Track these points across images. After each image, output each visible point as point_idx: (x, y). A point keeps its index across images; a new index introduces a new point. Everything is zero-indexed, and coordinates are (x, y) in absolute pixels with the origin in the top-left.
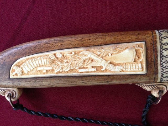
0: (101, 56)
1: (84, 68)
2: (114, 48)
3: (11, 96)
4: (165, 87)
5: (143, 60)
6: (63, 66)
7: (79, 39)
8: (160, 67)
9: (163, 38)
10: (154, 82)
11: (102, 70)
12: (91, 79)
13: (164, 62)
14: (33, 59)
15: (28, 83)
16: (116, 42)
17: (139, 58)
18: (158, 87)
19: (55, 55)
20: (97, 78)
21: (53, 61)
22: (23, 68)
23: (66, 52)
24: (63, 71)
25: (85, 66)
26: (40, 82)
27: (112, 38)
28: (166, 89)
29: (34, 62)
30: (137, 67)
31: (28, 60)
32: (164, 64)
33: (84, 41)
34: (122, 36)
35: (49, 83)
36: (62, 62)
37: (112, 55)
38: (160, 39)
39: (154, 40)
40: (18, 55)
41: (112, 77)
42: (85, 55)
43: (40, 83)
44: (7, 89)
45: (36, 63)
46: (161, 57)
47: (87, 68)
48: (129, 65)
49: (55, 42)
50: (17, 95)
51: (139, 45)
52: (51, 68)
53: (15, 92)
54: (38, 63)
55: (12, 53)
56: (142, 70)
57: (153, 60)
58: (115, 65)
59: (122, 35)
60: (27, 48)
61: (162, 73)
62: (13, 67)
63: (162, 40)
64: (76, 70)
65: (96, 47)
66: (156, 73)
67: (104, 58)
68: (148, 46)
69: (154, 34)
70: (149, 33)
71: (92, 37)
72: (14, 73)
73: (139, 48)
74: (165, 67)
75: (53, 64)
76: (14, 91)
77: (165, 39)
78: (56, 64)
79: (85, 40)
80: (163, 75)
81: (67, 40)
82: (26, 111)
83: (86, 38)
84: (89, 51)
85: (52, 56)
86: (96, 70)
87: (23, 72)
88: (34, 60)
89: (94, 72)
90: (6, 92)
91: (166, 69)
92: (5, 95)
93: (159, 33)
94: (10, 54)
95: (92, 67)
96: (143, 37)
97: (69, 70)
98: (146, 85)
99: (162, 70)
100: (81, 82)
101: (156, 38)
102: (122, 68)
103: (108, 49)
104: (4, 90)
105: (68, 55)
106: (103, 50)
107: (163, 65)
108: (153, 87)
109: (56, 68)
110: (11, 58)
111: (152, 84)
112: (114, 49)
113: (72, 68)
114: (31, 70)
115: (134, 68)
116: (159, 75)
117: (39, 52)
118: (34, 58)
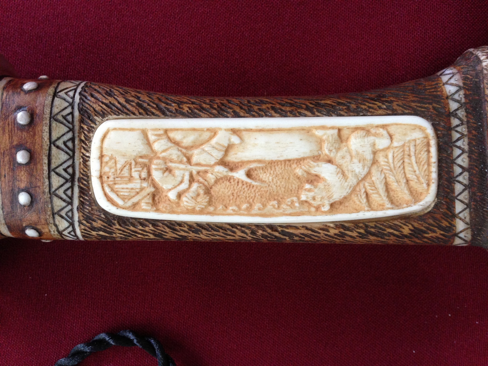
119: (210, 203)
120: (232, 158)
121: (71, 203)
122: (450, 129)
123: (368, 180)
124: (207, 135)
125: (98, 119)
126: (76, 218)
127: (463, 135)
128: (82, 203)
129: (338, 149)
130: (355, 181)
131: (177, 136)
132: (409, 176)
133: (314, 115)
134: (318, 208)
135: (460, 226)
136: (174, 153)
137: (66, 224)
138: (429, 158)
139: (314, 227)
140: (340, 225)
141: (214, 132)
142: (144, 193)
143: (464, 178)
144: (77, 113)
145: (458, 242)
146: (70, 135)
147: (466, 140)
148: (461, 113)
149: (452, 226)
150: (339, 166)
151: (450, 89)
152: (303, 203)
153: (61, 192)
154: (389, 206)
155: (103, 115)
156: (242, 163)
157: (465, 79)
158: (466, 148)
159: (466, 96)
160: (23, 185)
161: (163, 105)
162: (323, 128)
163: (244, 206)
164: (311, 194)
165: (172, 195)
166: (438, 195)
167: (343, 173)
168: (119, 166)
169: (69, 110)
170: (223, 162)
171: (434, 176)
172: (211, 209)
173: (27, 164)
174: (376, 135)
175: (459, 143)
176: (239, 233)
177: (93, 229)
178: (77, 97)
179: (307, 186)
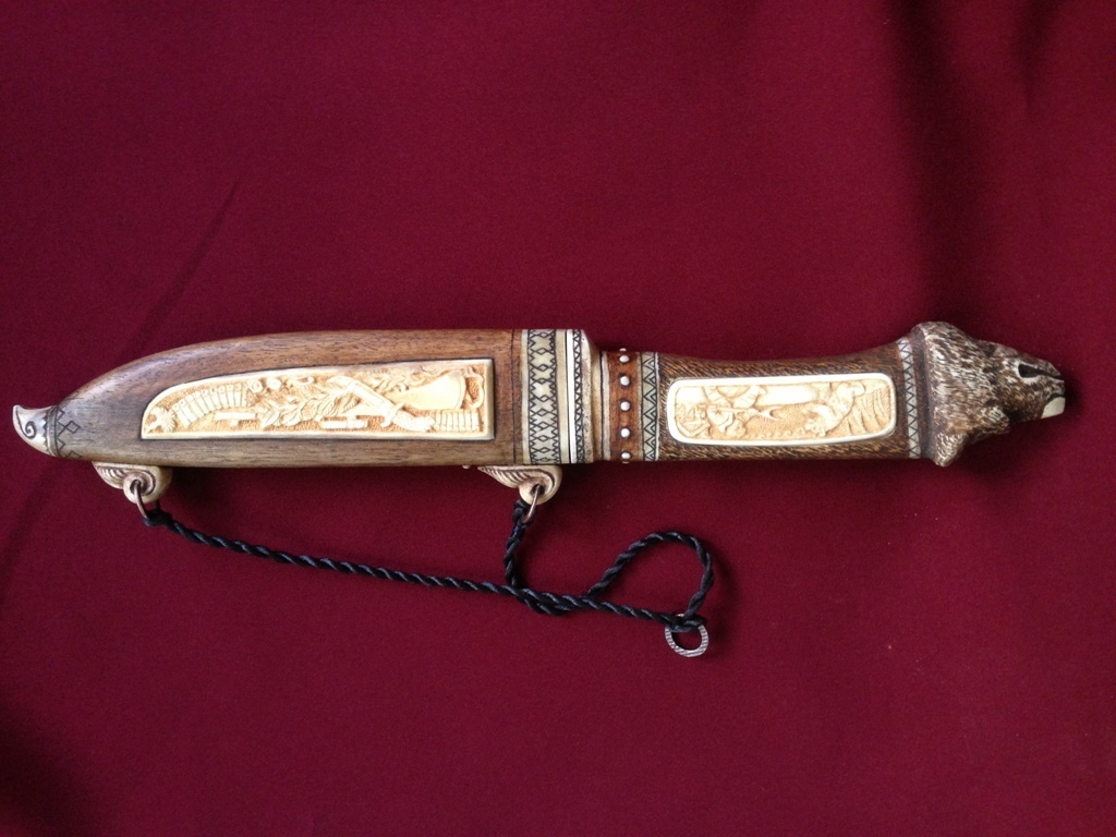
0: (380, 391)
1: (336, 418)
2: (413, 371)
3: (140, 488)
4: (548, 478)
5: (483, 404)
6: (283, 410)
7: (327, 344)
8: (527, 424)
9: (537, 351)
10: (515, 462)
11: (384, 425)
12: (354, 450)
13: (537, 413)
14: (206, 391)
15: (190, 452)
16: (421, 357)
17: (473, 399)
18: (528, 477)
19: (263, 381)
20: (370, 446)
21: (259, 398)
22: (179, 414)
23: (292, 375)
24: (282, 425)
25: (339, 415)
26: (220, 451)
27: (413, 345)
28: (551, 482)
29: (208, 400)
30: (468, 423)
31: (191, 391)
32: (536, 417)
33: (341, 351)
34: (438, 342)
35: (246, 455)
36: (280, 400)
37: (407, 388)
38: (528, 355)
39: (515, 355)
40: (167, 378)
41: (407, 446)
42: (341, 387)
43: (220, 454)
44: (131, 466)
45: (212, 401)
46: (530, 400)
47: (344, 419)
48: (450, 415)
49: (266, 348)
50: (157, 484)
51: (476, 368)
52: (252, 416)
53: (152, 476)
54: (217, 403)
55: (149, 372)
56: (481, 430)
57: (510, 406)
58: (415, 414)
59: (437, 338)
60: (190, 360)
61: (532, 438)
62: (152, 409)
63: (533, 358)
64: (317, 423)
65: (372, 368)
66: (518, 438)
67: (389, 395)
68: (498, 369)
69: (515, 342)
70: (503, 339)
71: (362, 341)
72: (154, 426)
73: (474, 375)
74: (538, 426)
75: (257, 405)
76: (149, 472)
77: (541, 354)
78: (264, 407)
79: (342, 348)
80: (534, 444)
81: (297, 343)
82: (181, 531)
83: (345, 343)
84: (352, 376)
85: (255, 386)
86: (366, 425)
87: (176, 424)
88: (209, 394)
89: (363, 429)
90: (126, 475)
91: (542, 429)
92: (122, 484)
93: (529, 339)
94: (145, 375)
95: (358, 417)
96: (488, 347)
97: (300, 423)
98: (499, 471)
99: (531, 432)
100: (329, 454)
101: (519, 352)
102: (431, 422)
103: (400, 373)
104: (122, 472)
105: (299, 385)
106: (386, 376)
107: (535, 420)
108: (515, 474)
109: (264, 415)
110: (148, 386)
111: (512, 468)
112: (414, 374)
113: (305, 419)
114: (198, 419)
115: (462, 423)
116: (525, 445)
117: (221, 372)
118: (208, 388)
119: (746, 433)
120: (761, 403)
121: (654, 435)
122: (903, 381)
123: (850, 415)
124: (743, 389)
125: (672, 380)
126: (658, 445)
127: (912, 385)
128: (661, 435)
129: (830, 396)
130: (841, 417)
131: (724, 390)
132: (877, 412)
133: (813, 373)
134: (817, 435)
135: (912, 444)
136: (723, 401)
137: (650, 449)
138: (890, 401)
139: (816, 447)
140: (833, 446)
141: (748, 387)
142: (703, 428)
143: (914, 413)
144: (658, 377)
145: (912, 455)
146: (654, 391)
147: (915, 388)
148: (911, 371)
149: (907, 445)
150: (831, 407)
151: (903, 355)
152: (807, 432)
153: (649, 428)
154: (864, 431)
155: (675, 378)
156: (767, 407)
157: (914, 348)
158: (915, 393)
159: (914, 359)
160: (625, 424)
161: (713, 370)
162: (820, 382)
163: (769, 434)
164: (812, 426)
165: (722, 429)
166: (897, 424)
167: (834, 411)
168: (687, 410)
169: (653, 375)
170: (754, 406)
171: (894, 412)
172: (747, 437)
173: (629, 410)
174: (855, 386)
175: (910, 390)
176: (765, 453)
177: (668, 452)
178: (657, 366)
179: (810, 420)
